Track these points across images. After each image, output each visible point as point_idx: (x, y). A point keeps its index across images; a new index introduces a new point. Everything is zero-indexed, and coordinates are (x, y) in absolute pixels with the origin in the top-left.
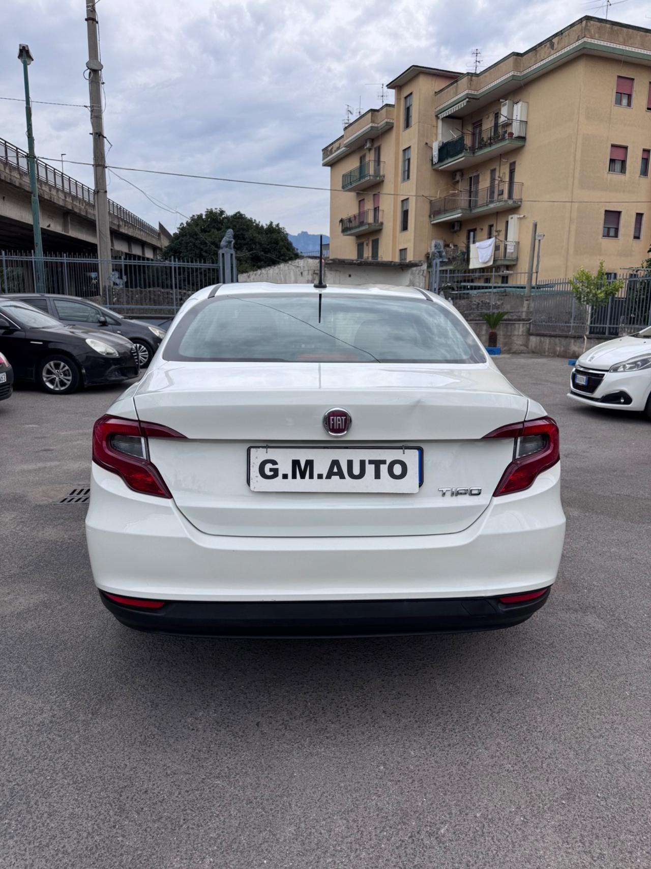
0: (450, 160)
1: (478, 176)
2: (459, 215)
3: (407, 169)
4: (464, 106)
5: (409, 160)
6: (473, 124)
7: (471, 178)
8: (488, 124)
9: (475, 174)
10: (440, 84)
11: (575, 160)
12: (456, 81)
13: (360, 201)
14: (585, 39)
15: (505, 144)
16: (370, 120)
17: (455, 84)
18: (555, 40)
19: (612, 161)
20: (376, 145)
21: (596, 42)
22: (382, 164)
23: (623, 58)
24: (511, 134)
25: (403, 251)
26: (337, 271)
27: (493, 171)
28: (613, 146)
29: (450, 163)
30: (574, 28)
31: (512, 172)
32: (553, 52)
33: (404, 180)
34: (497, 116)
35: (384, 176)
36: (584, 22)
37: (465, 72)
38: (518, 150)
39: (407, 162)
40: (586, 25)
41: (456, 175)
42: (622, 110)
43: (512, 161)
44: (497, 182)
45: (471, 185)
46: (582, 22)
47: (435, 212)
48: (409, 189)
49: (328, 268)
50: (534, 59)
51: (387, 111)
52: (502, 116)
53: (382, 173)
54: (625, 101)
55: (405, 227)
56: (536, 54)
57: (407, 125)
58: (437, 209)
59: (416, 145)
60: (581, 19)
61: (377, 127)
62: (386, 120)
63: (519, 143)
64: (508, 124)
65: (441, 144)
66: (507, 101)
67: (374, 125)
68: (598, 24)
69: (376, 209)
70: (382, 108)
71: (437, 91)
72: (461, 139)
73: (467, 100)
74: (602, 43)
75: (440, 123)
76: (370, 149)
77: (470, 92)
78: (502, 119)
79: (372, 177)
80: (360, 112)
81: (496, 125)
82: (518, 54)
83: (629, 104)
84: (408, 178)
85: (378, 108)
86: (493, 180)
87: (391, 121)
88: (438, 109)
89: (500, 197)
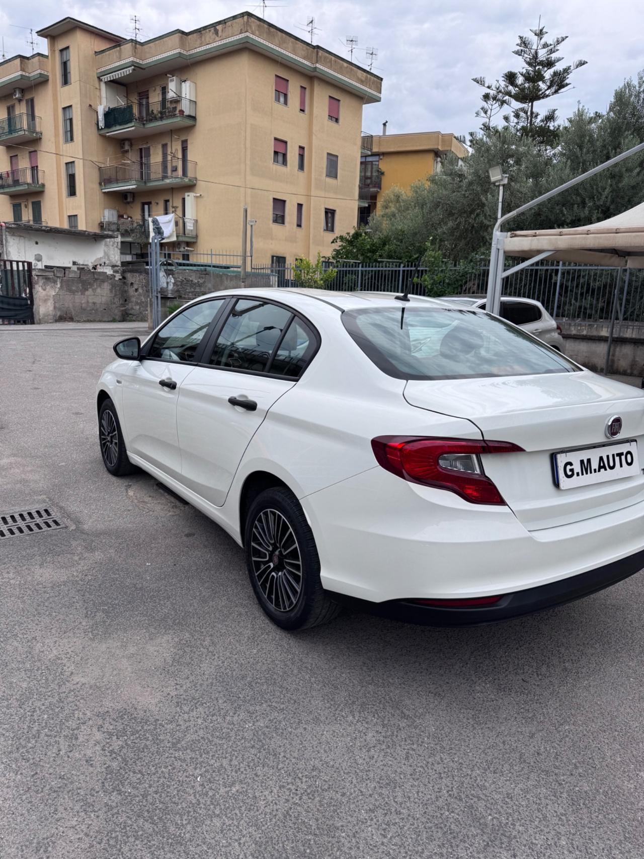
0: (118, 127)
1: (148, 149)
2: (134, 187)
3: (69, 129)
4: (130, 74)
5: (71, 120)
6: (139, 93)
7: (141, 149)
8: (155, 98)
9: (145, 146)
10: (102, 45)
11: (245, 148)
12: (119, 46)
13: (11, 157)
14: (248, 34)
15: (177, 121)
16: (19, 68)
17: (118, 48)
18: (219, 27)
19: (276, 153)
20: (28, 97)
21: (257, 39)
22: (37, 120)
23: (280, 59)
24: (182, 112)
25: (73, 218)
26: (21, 236)
27: (164, 146)
28: (276, 139)
29: (118, 131)
30: (236, 20)
31: (184, 150)
32: (217, 39)
33: (66, 141)
34: (164, 90)
35: (41, 134)
36: (246, 17)
37: (128, 38)
38: (190, 128)
39: (68, 122)
40: (248, 21)
41: (124, 144)
42: (279, 107)
43: (184, 139)
44: (169, 158)
45: (141, 158)
46: (243, 17)
47: (105, 181)
48: (75, 151)
49: (8, 232)
50: (198, 42)
51: (39, 61)
52: (170, 91)
53: (38, 129)
54: (282, 99)
55: (72, 192)
56: (201, 37)
57: (66, 81)
58: (106, 177)
59: (79, 106)
60: (243, 13)
61: (29, 77)
62: (39, 71)
63: (189, 122)
64: (177, 101)
65: (107, 109)
66: (174, 78)
67: (24, 73)
68: (258, 22)
69: (34, 169)
70: (33, 56)
71: (97, 51)
72: (130, 108)
73: (133, 67)
74: (262, 41)
75: (103, 86)
76: (20, 100)
77: (135, 60)
78: (171, 95)
79: (27, 133)
80: (3, 56)
81: (164, 100)
82: (183, 33)
83: (286, 103)
84: (72, 139)
85: (28, 55)
86: (165, 155)
87: (46, 73)
88: (100, 71)
89: (174, 173)
